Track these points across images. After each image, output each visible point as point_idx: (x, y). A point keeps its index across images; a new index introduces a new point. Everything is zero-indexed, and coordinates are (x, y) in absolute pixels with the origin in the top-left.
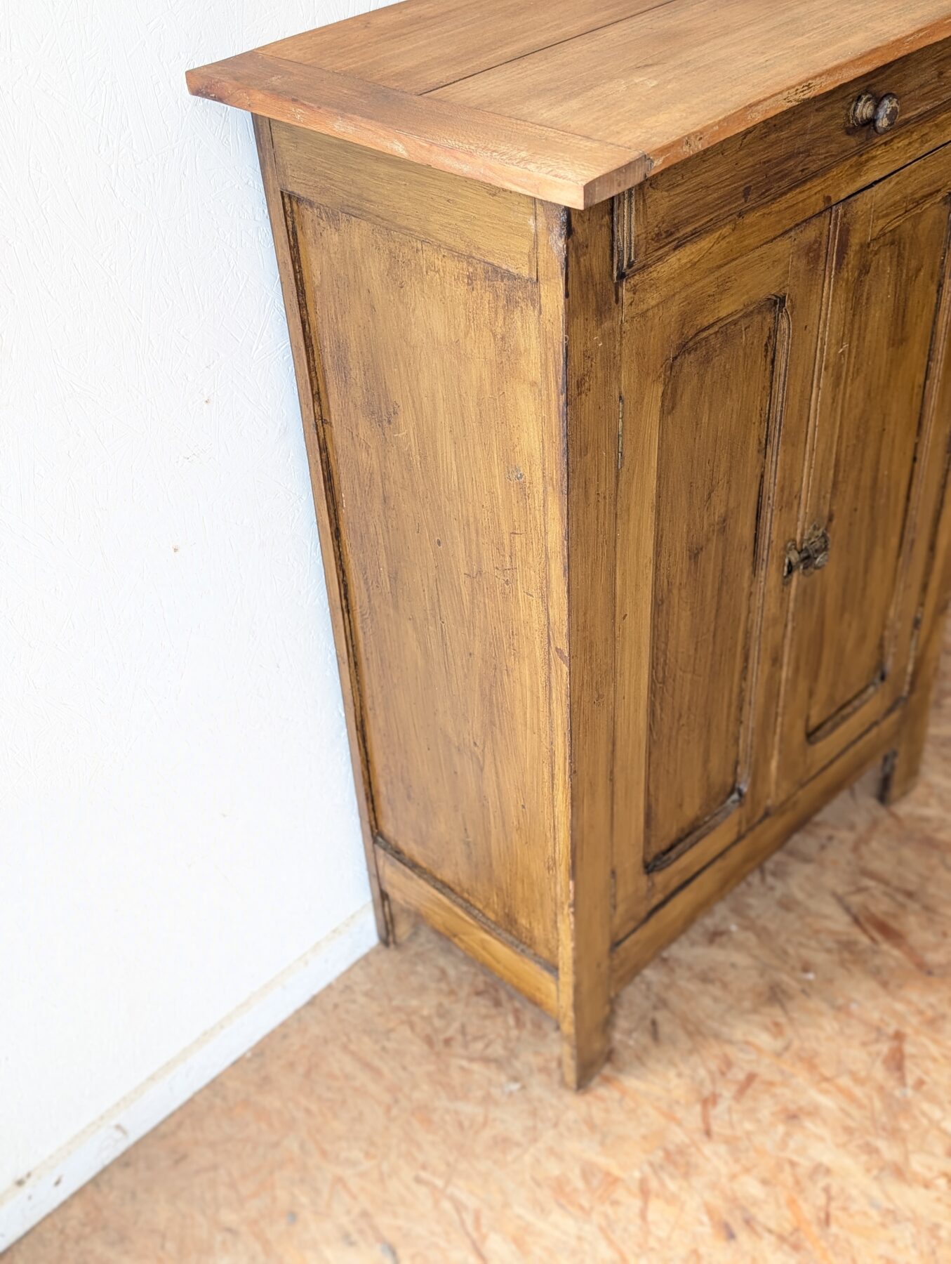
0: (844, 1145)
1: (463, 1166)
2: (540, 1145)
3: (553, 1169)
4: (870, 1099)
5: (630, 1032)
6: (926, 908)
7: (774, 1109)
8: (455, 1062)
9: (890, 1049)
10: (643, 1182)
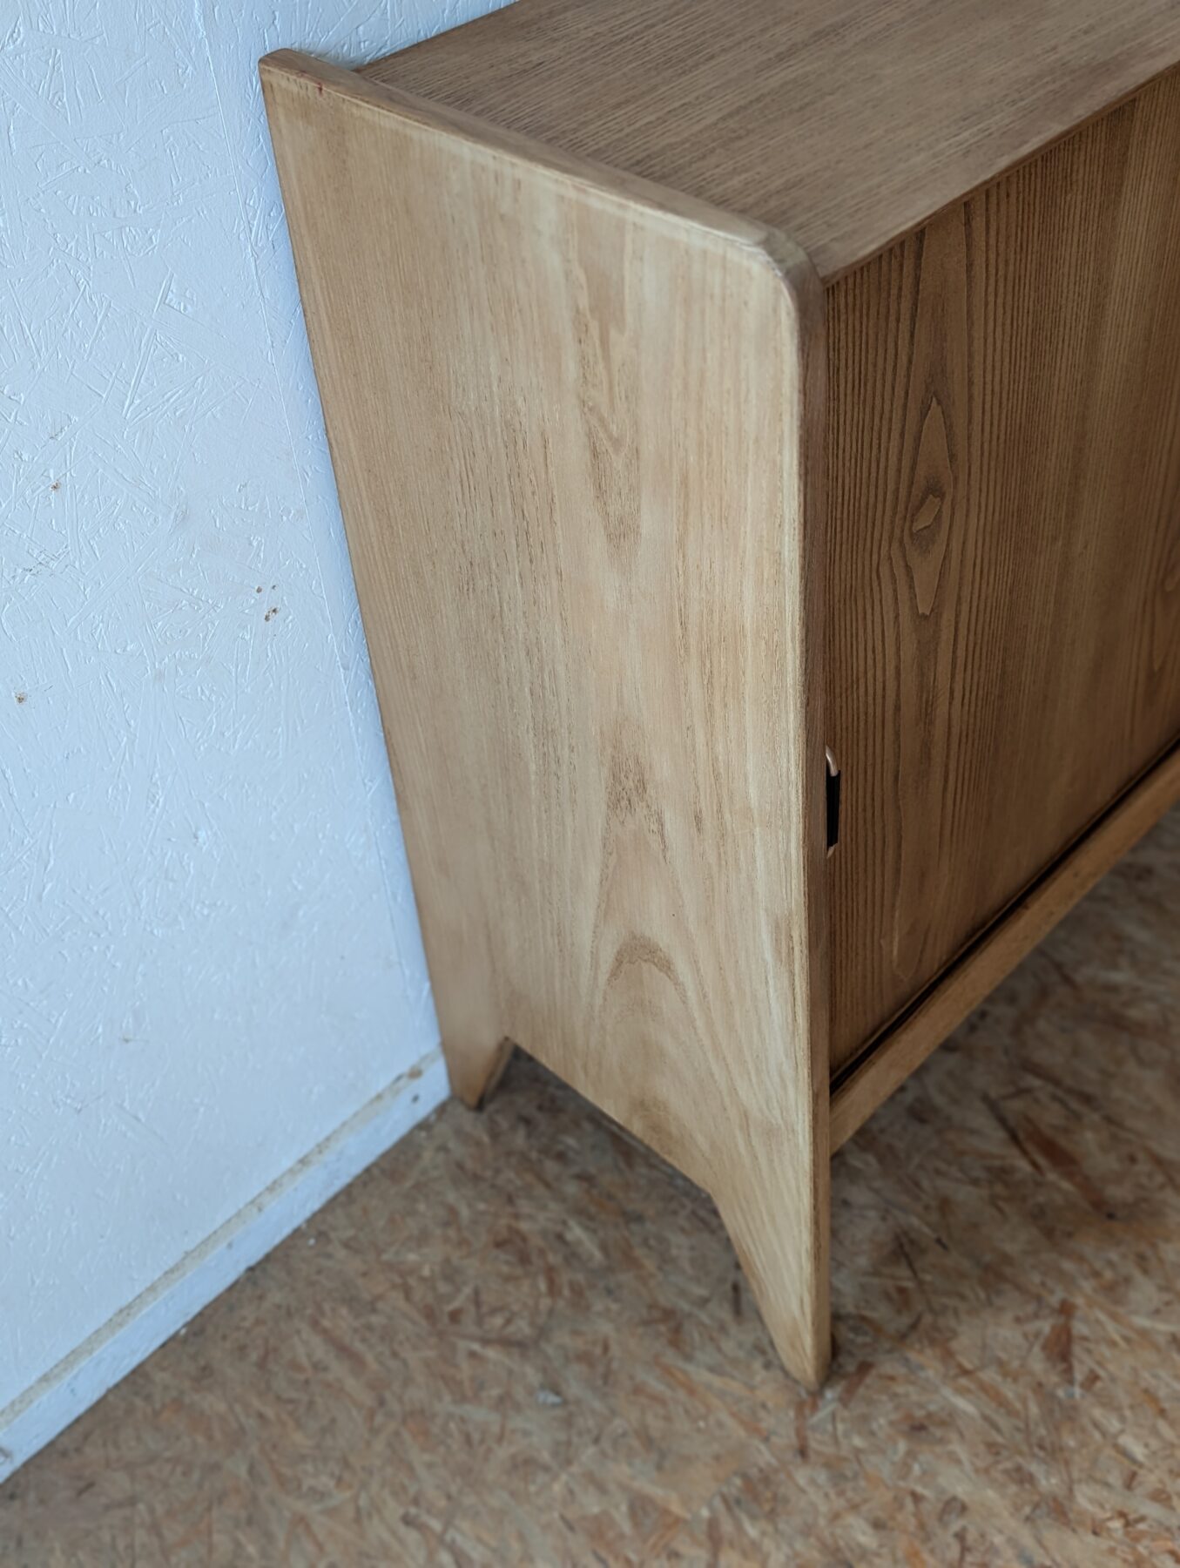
0: (987, 1471)
1: (469, 1500)
2: (575, 1469)
3: (592, 1505)
4: (1024, 1402)
5: (703, 1302)
6: (1109, 1120)
7: (894, 1416)
8: (463, 1345)
9: (1053, 1328)
10: (713, 1524)
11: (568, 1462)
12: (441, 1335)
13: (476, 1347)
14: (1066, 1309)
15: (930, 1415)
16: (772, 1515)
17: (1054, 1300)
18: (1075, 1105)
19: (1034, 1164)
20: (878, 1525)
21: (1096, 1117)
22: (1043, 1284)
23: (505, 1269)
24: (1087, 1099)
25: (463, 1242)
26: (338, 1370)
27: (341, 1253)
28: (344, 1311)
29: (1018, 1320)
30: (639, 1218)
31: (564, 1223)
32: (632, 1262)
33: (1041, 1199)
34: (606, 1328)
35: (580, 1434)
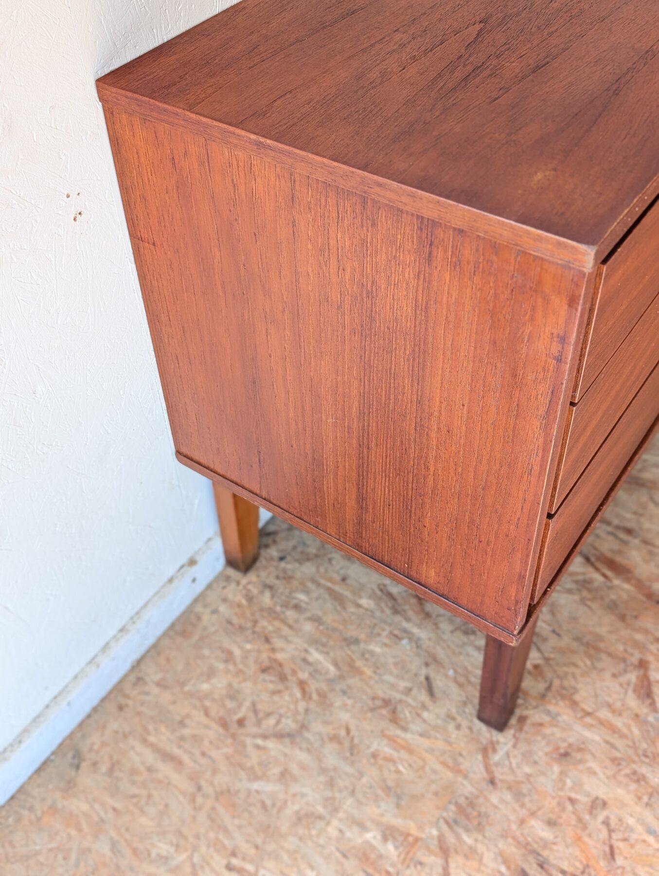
0: (614, 776)
1: (270, 847)
2: (341, 815)
5: (408, 691)
6: (646, 542)
7: (548, 749)
8: (249, 741)
9: (638, 677)
10: (441, 839)
11: (336, 810)
12: (233, 736)
13: (260, 742)
14: (643, 665)
15: (570, 745)
16: (480, 828)
17: (635, 660)
18: (622, 535)
19: (605, 576)
20: (551, 823)
21: (636, 541)
22: (626, 651)
23: (271, 687)
24: (629, 531)
25: (240, 672)
26: (165, 770)
27: (155, 690)
28: (163, 729)
29: (614, 676)
30: (356, 641)
31: (306, 651)
32: (356, 671)
33: (613, 597)
34: (345, 716)
35: (340, 791)
